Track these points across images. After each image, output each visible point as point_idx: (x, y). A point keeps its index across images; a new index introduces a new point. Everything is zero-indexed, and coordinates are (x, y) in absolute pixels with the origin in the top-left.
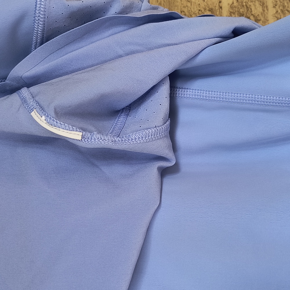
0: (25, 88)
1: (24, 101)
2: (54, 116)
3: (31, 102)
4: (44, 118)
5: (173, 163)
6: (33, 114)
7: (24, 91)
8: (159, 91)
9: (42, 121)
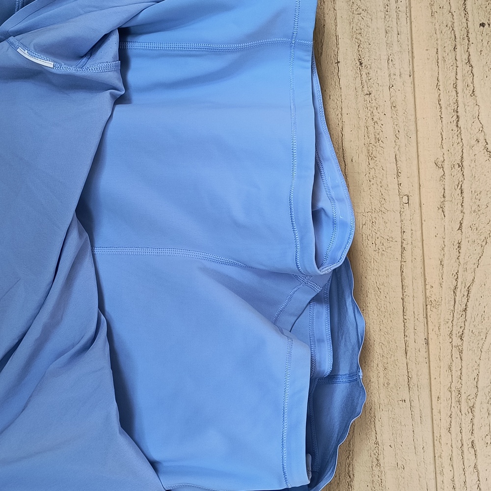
0: (12, 37)
1: (11, 44)
2: (34, 50)
3: (17, 43)
4: (26, 51)
5: (123, 92)
6: (18, 50)
7: (11, 39)
8: (110, 39)
9: (25, 54)
